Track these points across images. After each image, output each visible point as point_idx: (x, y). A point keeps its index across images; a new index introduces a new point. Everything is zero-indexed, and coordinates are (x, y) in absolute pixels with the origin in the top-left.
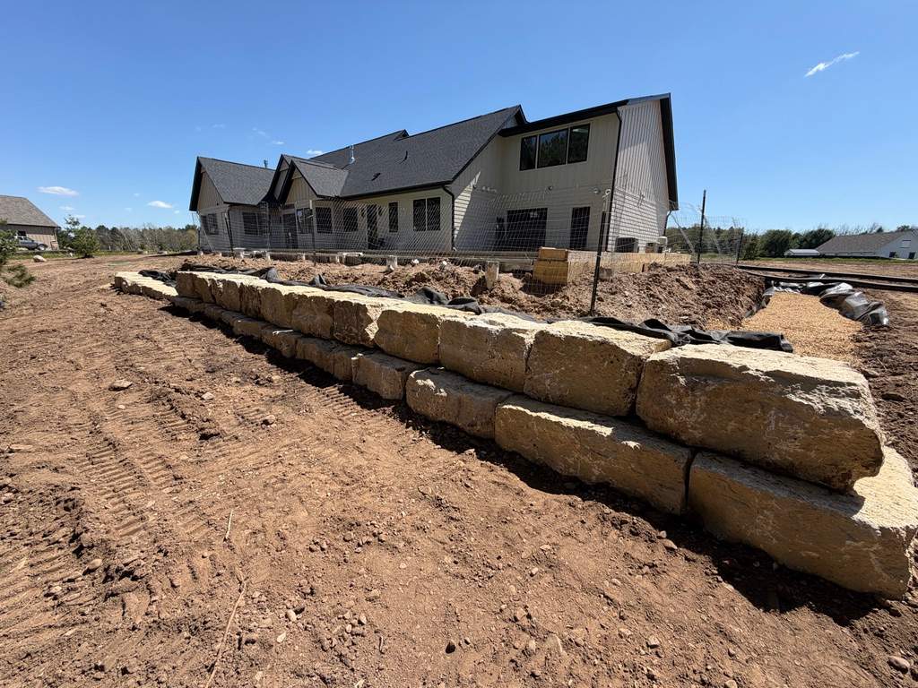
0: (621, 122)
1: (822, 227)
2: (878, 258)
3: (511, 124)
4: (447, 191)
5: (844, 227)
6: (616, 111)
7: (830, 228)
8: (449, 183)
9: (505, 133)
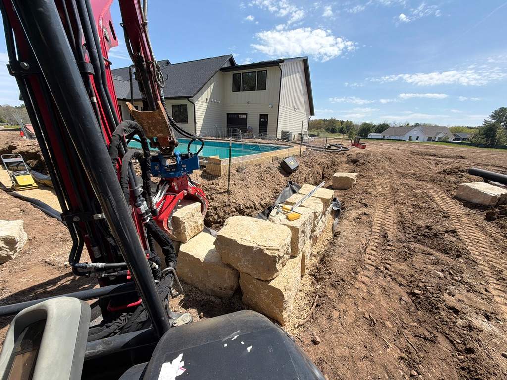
0: (282, 71)
1: (386, 123)
2: (401, 140)
3: (227, 65)
4: (190, 101)
5: (394, 122)
6: (279, 66)
7: (388, 123)
8: (191, 97)
9: (223, 70)
